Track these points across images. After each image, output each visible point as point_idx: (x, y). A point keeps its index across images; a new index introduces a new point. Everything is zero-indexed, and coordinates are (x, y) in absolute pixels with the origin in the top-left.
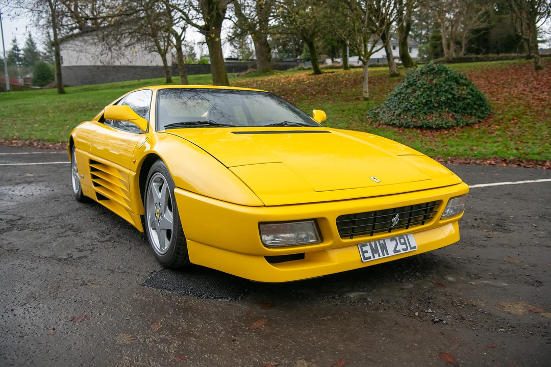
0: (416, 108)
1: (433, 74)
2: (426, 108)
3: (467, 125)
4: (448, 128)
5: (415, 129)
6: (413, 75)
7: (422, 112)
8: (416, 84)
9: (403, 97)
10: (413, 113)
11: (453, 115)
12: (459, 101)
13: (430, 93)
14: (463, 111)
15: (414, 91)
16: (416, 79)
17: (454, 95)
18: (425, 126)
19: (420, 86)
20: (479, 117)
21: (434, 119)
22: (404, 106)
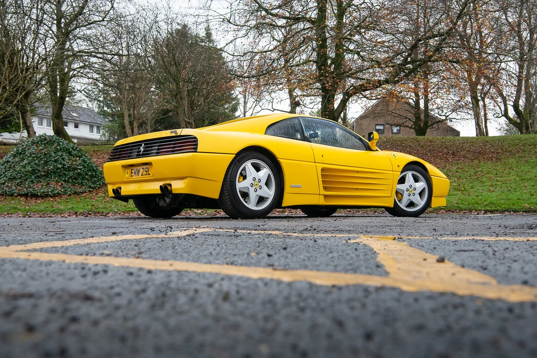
0: (22, 177)
1: (44, 144)
2: (33, 177)
3: (75, 193)
4: (54, 196)
5: (19, 197)
6: (23, 144)
7: (29, 181)
8: (24, 153)
9: (10, 165)
10: (19, 181)
11: (62, 184)
12: (69, 171)
13: (39, 162)
14: (74, 181)
15: (23, 160)
16: (25, 148)
17: (64, 165)
18: (30, 194)
19: (29, 155)
20: (90, 187)
21: (40, 187)
22: (9, 174)
